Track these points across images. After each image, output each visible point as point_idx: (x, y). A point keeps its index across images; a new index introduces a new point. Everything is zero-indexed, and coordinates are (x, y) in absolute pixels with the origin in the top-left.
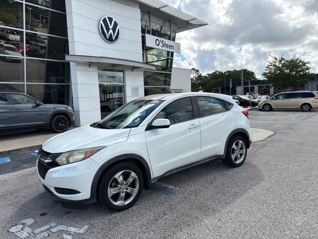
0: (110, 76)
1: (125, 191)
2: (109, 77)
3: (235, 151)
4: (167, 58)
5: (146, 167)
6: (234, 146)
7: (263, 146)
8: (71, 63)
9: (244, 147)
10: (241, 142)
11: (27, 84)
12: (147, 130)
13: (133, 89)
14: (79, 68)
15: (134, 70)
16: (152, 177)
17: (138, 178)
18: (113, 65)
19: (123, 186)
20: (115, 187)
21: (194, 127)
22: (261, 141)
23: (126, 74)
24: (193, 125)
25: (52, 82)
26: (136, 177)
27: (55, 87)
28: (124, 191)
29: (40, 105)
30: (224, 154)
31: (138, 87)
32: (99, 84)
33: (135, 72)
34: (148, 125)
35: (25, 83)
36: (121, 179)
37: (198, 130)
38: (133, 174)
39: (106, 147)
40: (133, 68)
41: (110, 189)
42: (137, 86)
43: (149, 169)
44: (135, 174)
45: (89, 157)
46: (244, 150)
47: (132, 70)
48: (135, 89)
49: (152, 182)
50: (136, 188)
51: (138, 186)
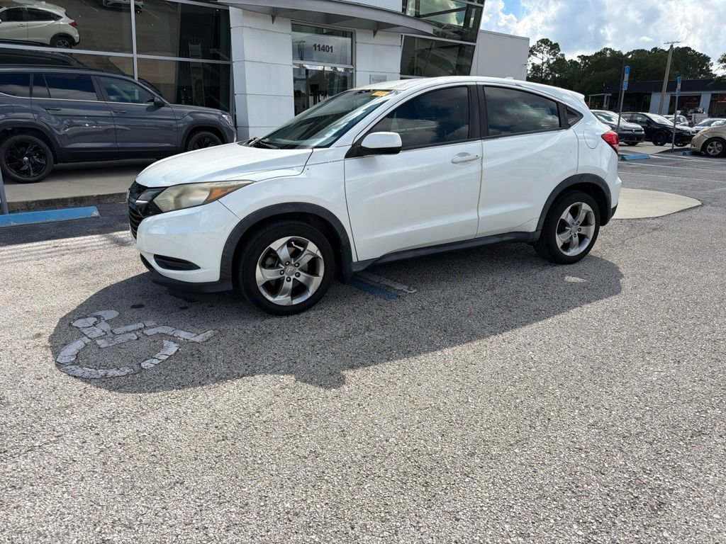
0: (319, 46)
1: (294, 279)
2: (317, 48)
3: (567, 228)
4: (468, 5)
5: (342, 237)
6: (566, 215)
7: (654, 229)
8: (232, 10)
9: (593, 221)
10: (585, 207)
11: (137, 59)
12: (349, 155)
13: (373, 80)
14: (249, 22)
15: (378, 32)
16: (355, 260)
17: (321, 257)
19: (290, 269)
20: (271, 267)
21: (465, 160)
22: (657, 217)
23: (357, 41)
24: (465, 154)
25: (193, 57)
26: (319, 254)
27: (200, 68)
28: (292, 277)
29: (163, 105)
30: (537, 230)
31: (386, 76)
32: (294, 64)
33: (381, 38)
34: (353, 145)
35: (135, 55)
36: (284, 253)
37: (475, 168)
38: (312, 247)
39: (253, 182)
40: (377, 27)
41: (261, 270)
42: (384, 74)
43: (349, 242)
44: (316, 248)
45: (217, 199)
46: (592, 228)
47: (375, 33)
48: (377, 80)
49: (354, 270)
50: (317, 275)
51: (321, 273)
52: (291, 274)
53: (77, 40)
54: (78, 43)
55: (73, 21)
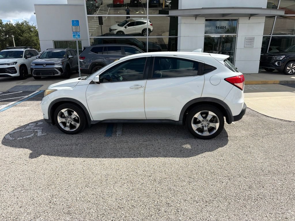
0: (219, 27)
1: (70, 123)
2: (218, 28)
5: (85, 111)
6: (197, 116)
8: (179, 18)
9: (218, 121)
10: (211, 113)
11: (148, 38)
12: (91, 84)
13: (247, 39)
14: (184, 21)
16: (92, 120)
18: (224, 15)
19: (69, 119)
20: (63, 118)
21: (137, 87)
23: (239, 23)
26: (78, 116)
27: (174, 39)
30: (179, 120)
31: (254, 37)
32: (205, 36)
33: (252, 20)
36: (66, 114)
38: (75, 113)
39: (57, 90)
40: (251, 16)
41: (59, 118)
43: (88, 113)
44: (77, 114)
45: (48, 95)
46: (218, 124)
47: (250, 18)
48: (249, 40)
51: (80, 123)
52: (69, 121)
53: (152, 30)
54: (152, 31)
55: (151, 23)
